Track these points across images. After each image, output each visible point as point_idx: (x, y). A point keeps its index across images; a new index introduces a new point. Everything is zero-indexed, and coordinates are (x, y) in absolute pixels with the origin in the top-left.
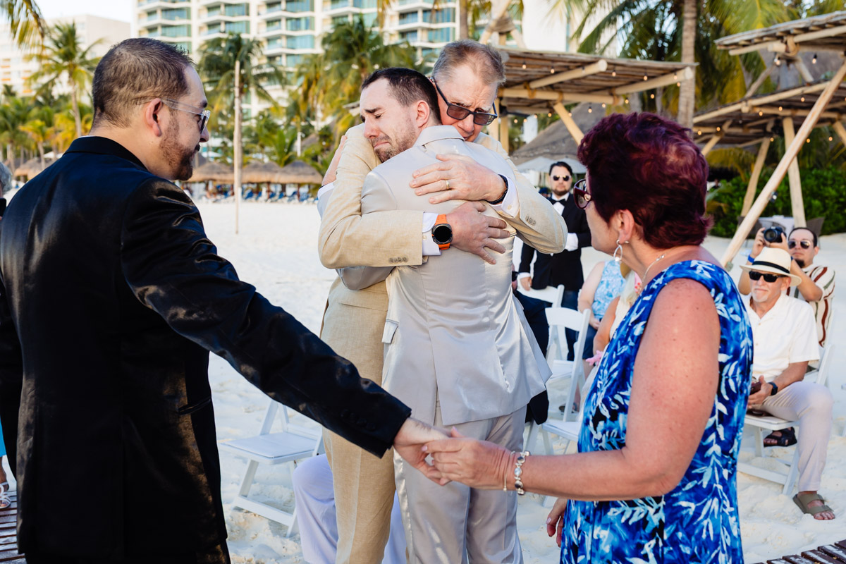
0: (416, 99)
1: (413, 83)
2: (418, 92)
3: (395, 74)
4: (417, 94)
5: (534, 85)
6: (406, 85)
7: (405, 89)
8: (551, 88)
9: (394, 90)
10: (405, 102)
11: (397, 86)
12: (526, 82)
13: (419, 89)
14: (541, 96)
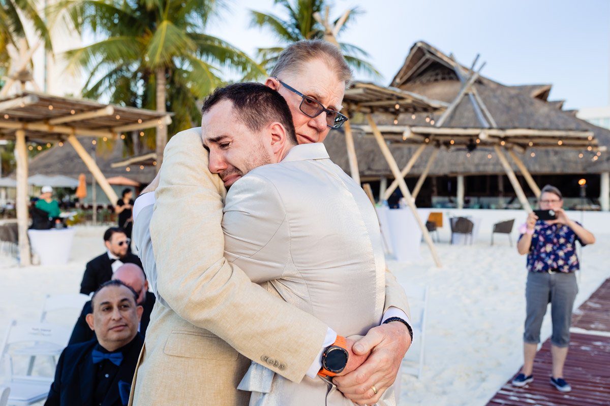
0: (267, 121)
1: (262, 102)
2: (270, 113)
3: (240, 93)
4: (268, 114)
5: (53, 122)
6: (254, 105)
7: (254, 111)
8: (66, 124)
9: (240, 113)
10: (255, 125)
11: (245, 109)
12: (46, 119)
13: (269, 109)
14: (58, 130)
